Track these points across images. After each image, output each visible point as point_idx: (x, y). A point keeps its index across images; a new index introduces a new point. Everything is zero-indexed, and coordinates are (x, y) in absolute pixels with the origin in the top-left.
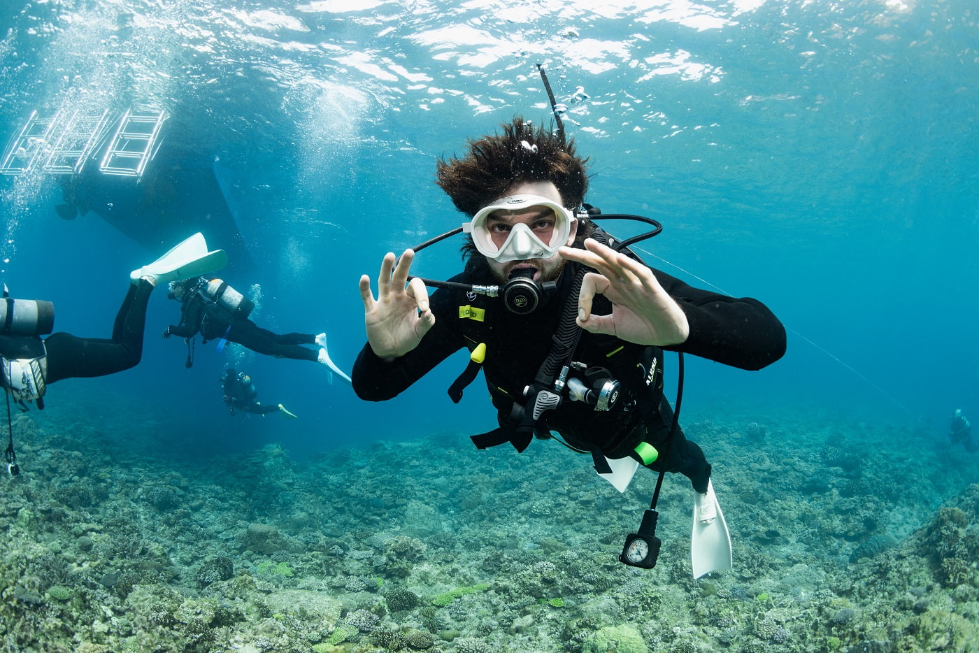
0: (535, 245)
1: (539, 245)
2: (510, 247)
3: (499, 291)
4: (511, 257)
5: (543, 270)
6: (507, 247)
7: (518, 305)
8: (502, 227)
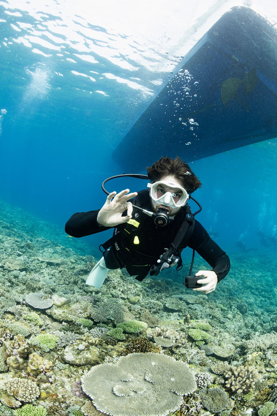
0: (171, 202)
1: (173, 202)
2: (162, 199)
3: (153, 215)
4: (162, 203)
5: (171, 212)
6: (161, 199)
7: (159, 223)
8: (162, 191)
